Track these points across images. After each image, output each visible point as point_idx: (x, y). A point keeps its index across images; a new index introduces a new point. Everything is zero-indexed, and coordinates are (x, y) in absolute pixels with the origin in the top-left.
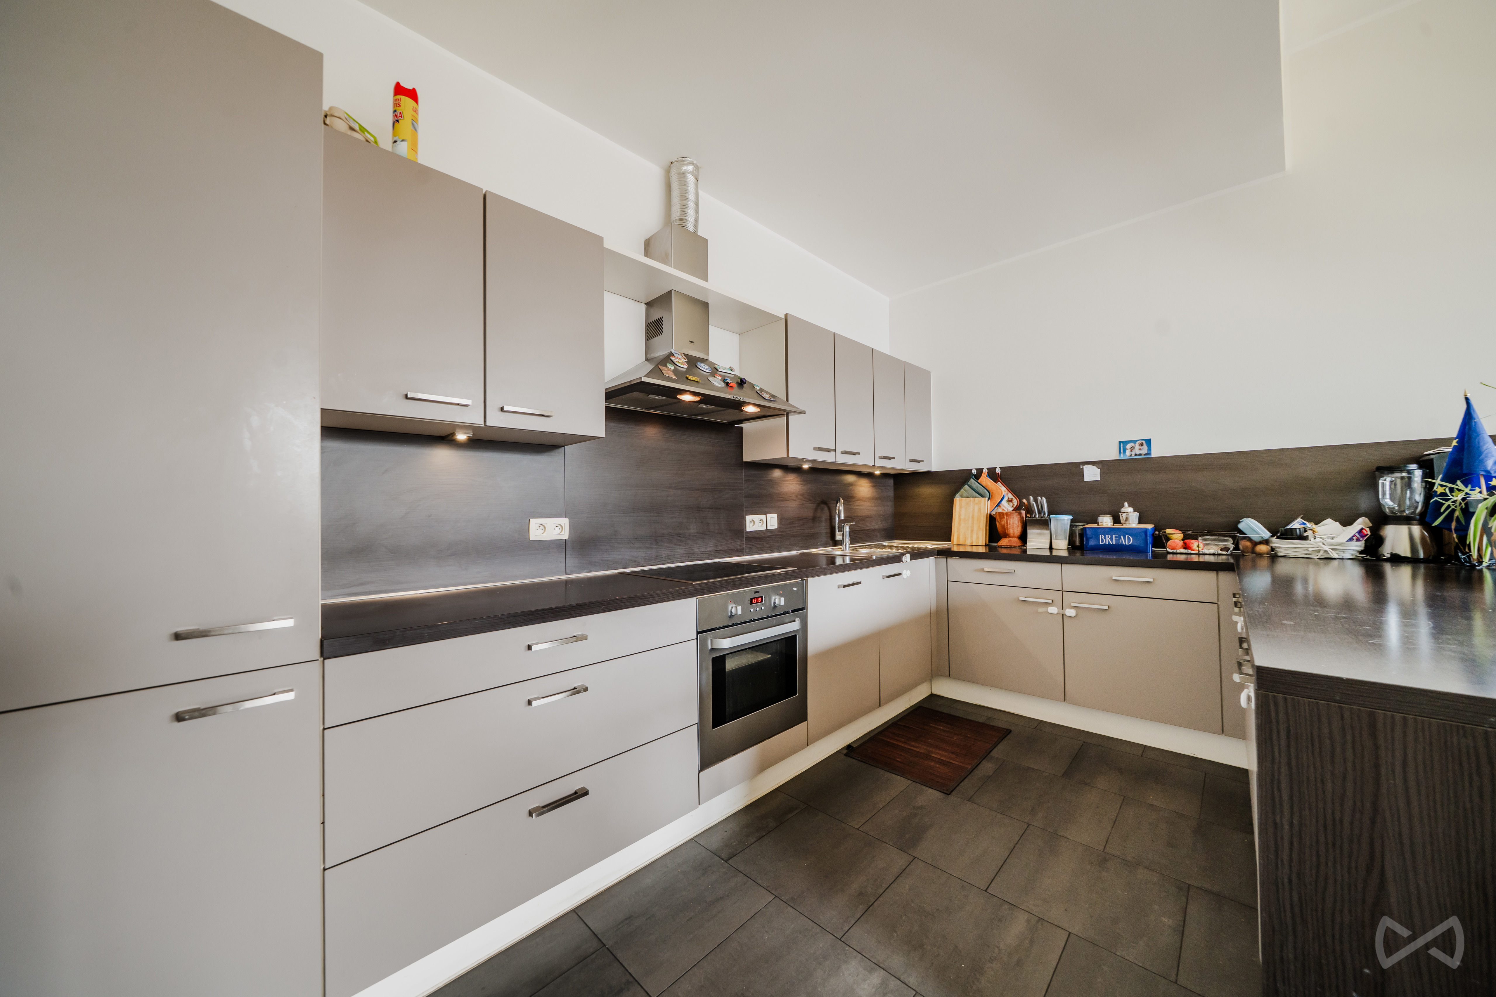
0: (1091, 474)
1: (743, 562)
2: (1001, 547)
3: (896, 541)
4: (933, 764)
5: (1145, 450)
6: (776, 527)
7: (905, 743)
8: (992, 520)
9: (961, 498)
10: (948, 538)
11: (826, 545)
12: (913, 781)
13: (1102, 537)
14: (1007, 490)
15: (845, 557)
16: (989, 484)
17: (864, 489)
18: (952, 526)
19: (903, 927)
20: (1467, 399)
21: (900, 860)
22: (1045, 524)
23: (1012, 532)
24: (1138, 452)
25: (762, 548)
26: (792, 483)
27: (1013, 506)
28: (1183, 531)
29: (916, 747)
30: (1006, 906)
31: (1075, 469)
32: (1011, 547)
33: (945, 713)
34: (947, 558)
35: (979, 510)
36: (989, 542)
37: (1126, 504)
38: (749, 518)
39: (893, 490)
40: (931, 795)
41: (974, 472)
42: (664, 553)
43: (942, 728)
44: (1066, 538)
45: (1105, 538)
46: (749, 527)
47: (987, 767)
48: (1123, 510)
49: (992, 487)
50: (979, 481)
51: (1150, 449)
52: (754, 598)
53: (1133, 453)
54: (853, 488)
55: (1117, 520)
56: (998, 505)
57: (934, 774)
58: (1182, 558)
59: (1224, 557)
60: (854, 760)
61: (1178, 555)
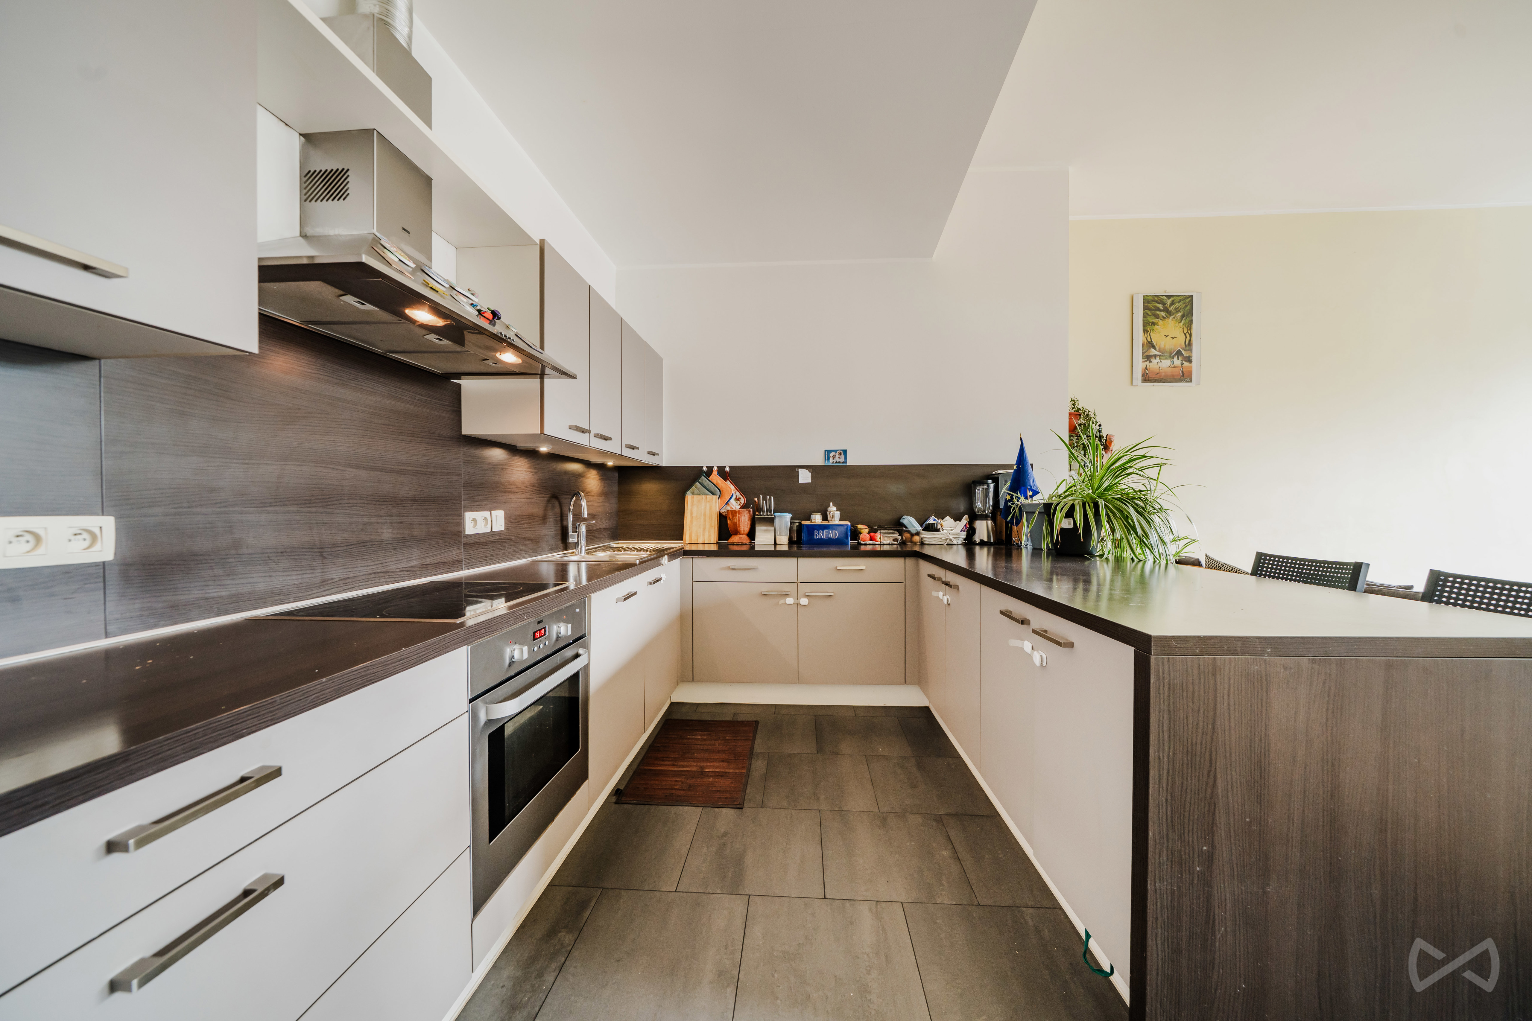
0: (805, 477)
1: (461, 578)
2: (733, 544)
3: (620, 541)
4: (711, 780)
5: (842, 460)
6: (502, 528)
7: (673, 765)
8: (723, 519)
9: (693, 496)
10: (680, 536)
11: (555, 549)
12: (703, 807)
13: (816, 532)
14: (735, 489)
15: (580, 563)
16: (719, 482)
17: (593, 481)
18: (684, 524)
19: (781, 987)
20: (1021, 439)
21: (737, 905)
22: (770, 521)
23: (742, 529)
24: (838, 460)
25: (486, 557)
26: (521, 469)
27: (740, 505)
28: (869, 526)
29: (687, 766)
30: (848, 904)
31: (791, 471)
32: (742, 544)
33: (693, 720)
34: (692, 558)
35: (711, 508)
36: (719, 540)
37: (831, 504)
38: (469, 516)
39: (617, 484)
40: (727, 814)
41: (705, 469)
42: (336, 573)
43: (699, 737)
44: (787, 534)
45: (818, 533)
46: (470, 529)
47: (759, 766)
48: (829, 509)
49: (723, 485)
50: (710, 479)
51: (846, 458)
52: (536, 632)
53: (835, 461)
54: (583, 479)
55: (825, 518)
56: (727, 503)
57: (718, 791)
58: (869, 548)
59: (895, 546)
60: (630, 806)
61: (868, 546)
